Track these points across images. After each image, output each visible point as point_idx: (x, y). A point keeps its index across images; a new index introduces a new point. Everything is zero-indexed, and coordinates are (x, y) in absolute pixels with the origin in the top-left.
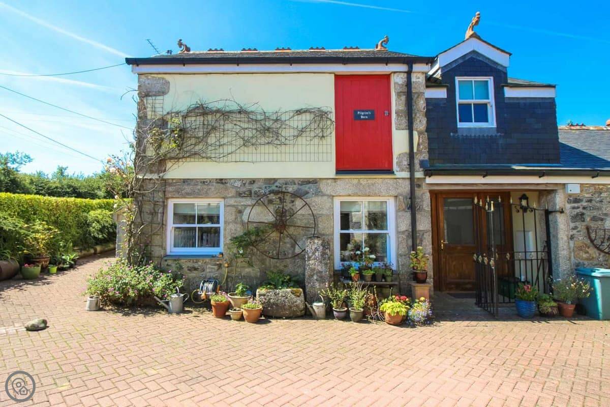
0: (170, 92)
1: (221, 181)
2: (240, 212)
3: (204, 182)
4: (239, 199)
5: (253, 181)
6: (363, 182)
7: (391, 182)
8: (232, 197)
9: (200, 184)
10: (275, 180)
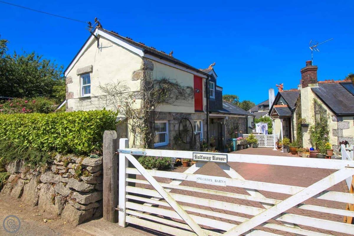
0: (154, 70)
1: (170, 113)
2: (174, 126)
3: (165, 113)
4: (174, 121)
5: (177, 113)
6: (199, 115)
7: (203, 115)
8: (172, 120)
9: (164, 114)
10: (182, 113)
